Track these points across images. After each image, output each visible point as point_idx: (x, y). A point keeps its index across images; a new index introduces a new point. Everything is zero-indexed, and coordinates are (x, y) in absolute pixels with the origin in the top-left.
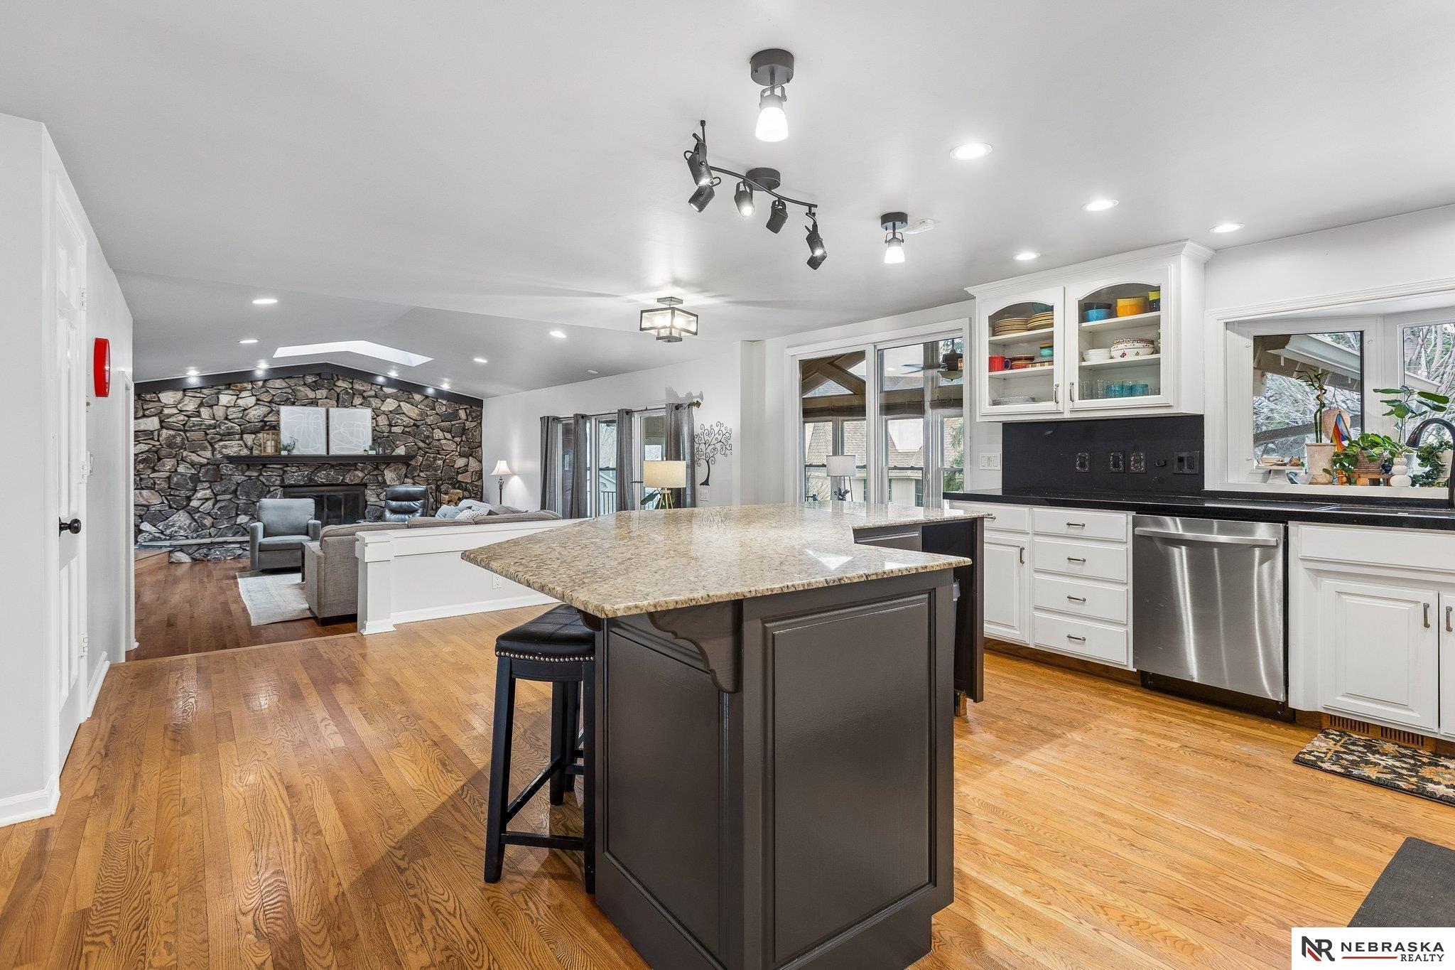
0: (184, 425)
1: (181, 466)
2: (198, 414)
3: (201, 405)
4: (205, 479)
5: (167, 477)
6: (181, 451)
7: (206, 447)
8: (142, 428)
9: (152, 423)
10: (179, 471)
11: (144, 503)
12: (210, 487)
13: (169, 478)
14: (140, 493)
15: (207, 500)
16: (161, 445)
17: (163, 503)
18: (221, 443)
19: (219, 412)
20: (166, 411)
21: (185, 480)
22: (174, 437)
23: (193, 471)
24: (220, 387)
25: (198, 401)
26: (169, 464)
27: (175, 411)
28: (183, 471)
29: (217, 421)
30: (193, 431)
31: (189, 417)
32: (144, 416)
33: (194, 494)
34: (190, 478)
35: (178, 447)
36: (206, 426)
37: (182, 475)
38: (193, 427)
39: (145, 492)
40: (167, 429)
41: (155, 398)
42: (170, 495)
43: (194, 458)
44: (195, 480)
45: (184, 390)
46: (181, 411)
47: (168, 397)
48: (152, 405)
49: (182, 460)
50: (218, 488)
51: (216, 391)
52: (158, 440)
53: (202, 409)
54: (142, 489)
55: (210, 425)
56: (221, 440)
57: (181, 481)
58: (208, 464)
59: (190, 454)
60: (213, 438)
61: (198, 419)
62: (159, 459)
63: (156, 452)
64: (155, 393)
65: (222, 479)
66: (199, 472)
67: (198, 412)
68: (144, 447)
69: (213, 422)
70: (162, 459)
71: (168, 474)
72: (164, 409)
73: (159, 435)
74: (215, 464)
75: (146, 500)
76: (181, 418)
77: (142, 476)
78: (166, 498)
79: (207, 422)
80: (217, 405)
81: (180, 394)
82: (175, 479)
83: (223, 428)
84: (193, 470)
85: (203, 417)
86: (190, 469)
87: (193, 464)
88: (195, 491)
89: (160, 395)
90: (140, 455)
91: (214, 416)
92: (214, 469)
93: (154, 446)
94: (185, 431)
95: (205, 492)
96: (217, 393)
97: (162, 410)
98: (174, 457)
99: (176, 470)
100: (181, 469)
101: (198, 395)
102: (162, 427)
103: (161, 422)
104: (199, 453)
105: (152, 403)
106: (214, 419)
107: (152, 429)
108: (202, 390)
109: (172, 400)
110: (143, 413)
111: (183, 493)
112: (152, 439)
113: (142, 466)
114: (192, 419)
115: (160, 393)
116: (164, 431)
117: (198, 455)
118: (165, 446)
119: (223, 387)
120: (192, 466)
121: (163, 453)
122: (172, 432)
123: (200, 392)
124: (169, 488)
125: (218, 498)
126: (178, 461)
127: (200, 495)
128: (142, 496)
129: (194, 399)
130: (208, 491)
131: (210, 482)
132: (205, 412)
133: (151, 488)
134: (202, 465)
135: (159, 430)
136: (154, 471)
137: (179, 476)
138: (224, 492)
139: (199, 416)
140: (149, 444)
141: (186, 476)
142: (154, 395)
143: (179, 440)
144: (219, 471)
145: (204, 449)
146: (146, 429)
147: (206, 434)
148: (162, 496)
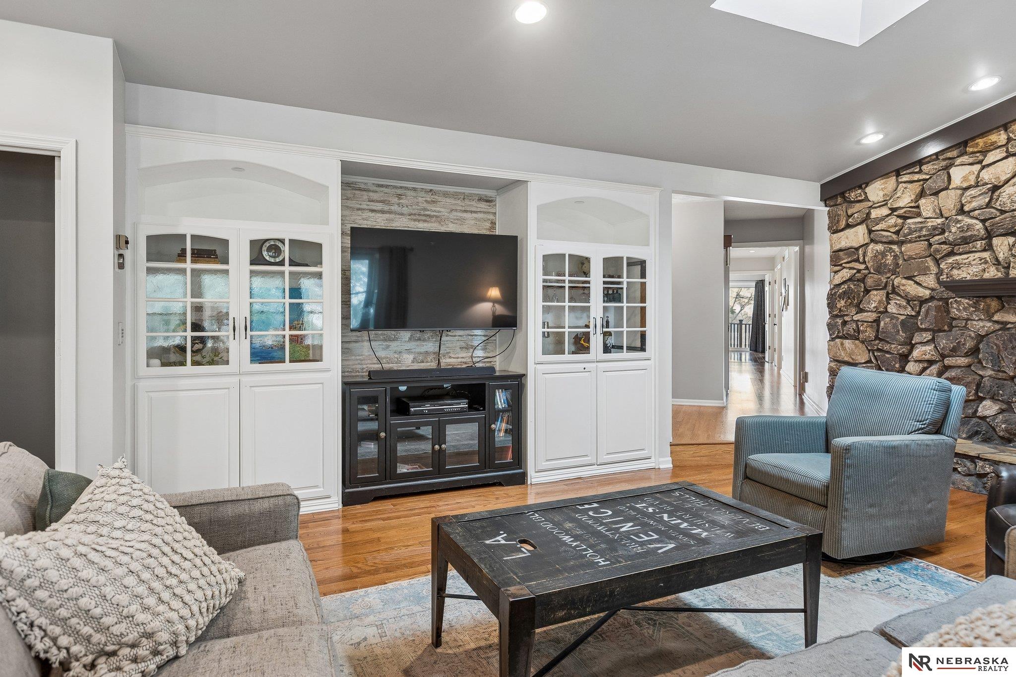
0: (897, 233)
1: (892, 302)
2: (915, 211)
3: (922, 194)
4: (923, 326)
5: (875, 321)
6: (893, 277)
7: (928, 268)
8: (843, 244)
9: (856, 236)
10: (889, 310)
11: (846, 359)
12: (933, 340)
13: (877, 321)
14: (842, 344)
15: (931, 362)
16: (867, 268)
17: (870, 361)
18: (950, 260)
19: (948, 201)
20: (875, 214)
21: (895, 326)
22: (883, 254)
23: (909, 311)
24: (949, 155)
25: (917, 187)
26: (876, 298)
27: (885, 211)
28: (894, 311)
29: (947, 218)
30: (910, 242)
31: (904, 218)
32: (848, 226)
33: (911, 352)
34: (903, 323)
35: (889, 271)
36: (929, 230)
37: (893, 317)
38: (910, 234)
39: (848, 343)
40: (876, 242)
41: (861, 195)
42: (879, 350)
43: (911, 288)
44: (910, 326)
45: (898, 173)
46: (893, 210)
47: (876, 191)
48: (858, 207)
49: (894, 291)
50: (943, 342)
51: (944, 163)
52: (864, 262)
53: (922, 202)
54: (846, 338)
55: (935, 228)
56: (951, 254)
57: (890, 327)
58: (932, 298)
59: (904, 281)
60: (937, 251)
61: (919, 220)
62: (867, 291)
63: (863, 280)
64: (860, 187)
65: (951, 327)
66: (918, 313)
67: (918, 207)
68: (846, 274)
69: (939, 221)
70: (870, 291)
71: (874, 316)
72: (872, 211)
73: (864, 255)
74: (940, 299)
75: (850, 355)
76: (892, 220)
77: (846, 318)
78: (874, 354)
79: (930, 223)
80: (947, 188)
81: (892, 181)
82: (882, 324)
83: (954, 230)
84: (910, 309)
85: (924, 214)
86: (905, 308)
87: (909, 300)
88: (913, 347)
89: (867, 190)
90: (843, 286)
91: (940, 210)
92: (938, 308)
93: (859, 271)
94: (901, 243)
95: (924, 348)
96: (947, 168)
97: (869, 214)
98: (885, 288)
99: (886, 308)
100: (892, 309)
101: (916, 177)
102: (872, 241)
103: (870, 231)
104: (917, 279)
105: (858, 205)
106: (942, 216)
107: (856, 245)
108: (924, 167)
109: (881, 193)
110: (847, 220)
111: (896, 348)
112: (857, 260)
113: (843, 303)
114: (909, 221)
115: (867, 185)
116: (872, 246)
117: (916, 283)
118: (872, 271)
119: (955, 153)
120: (908, 302)
121: (870, 281)
122: (880, 247)
123: (920, 172)
124: (877, 338)
125: (947, 361)
126: (888, 294)
127: (916, 353)
128: (844, 349)
129: (909, 186)
130: (929, 348)
131: (935, 331)
132: (927, 206)
133: (855, 336)
134: (923, 302)
135: (867, 245)
136: (861, 311)
137: (888, 320)
138: (954, 352)
139: (919, 215)
140: (854, 269)
141: (898, 318)
142: (859, 191)
143: (889, 259)
144: (948, 312)
145: (925, 271)
146: (849, 245)
147: (930, 245)
148: (869, 351)
